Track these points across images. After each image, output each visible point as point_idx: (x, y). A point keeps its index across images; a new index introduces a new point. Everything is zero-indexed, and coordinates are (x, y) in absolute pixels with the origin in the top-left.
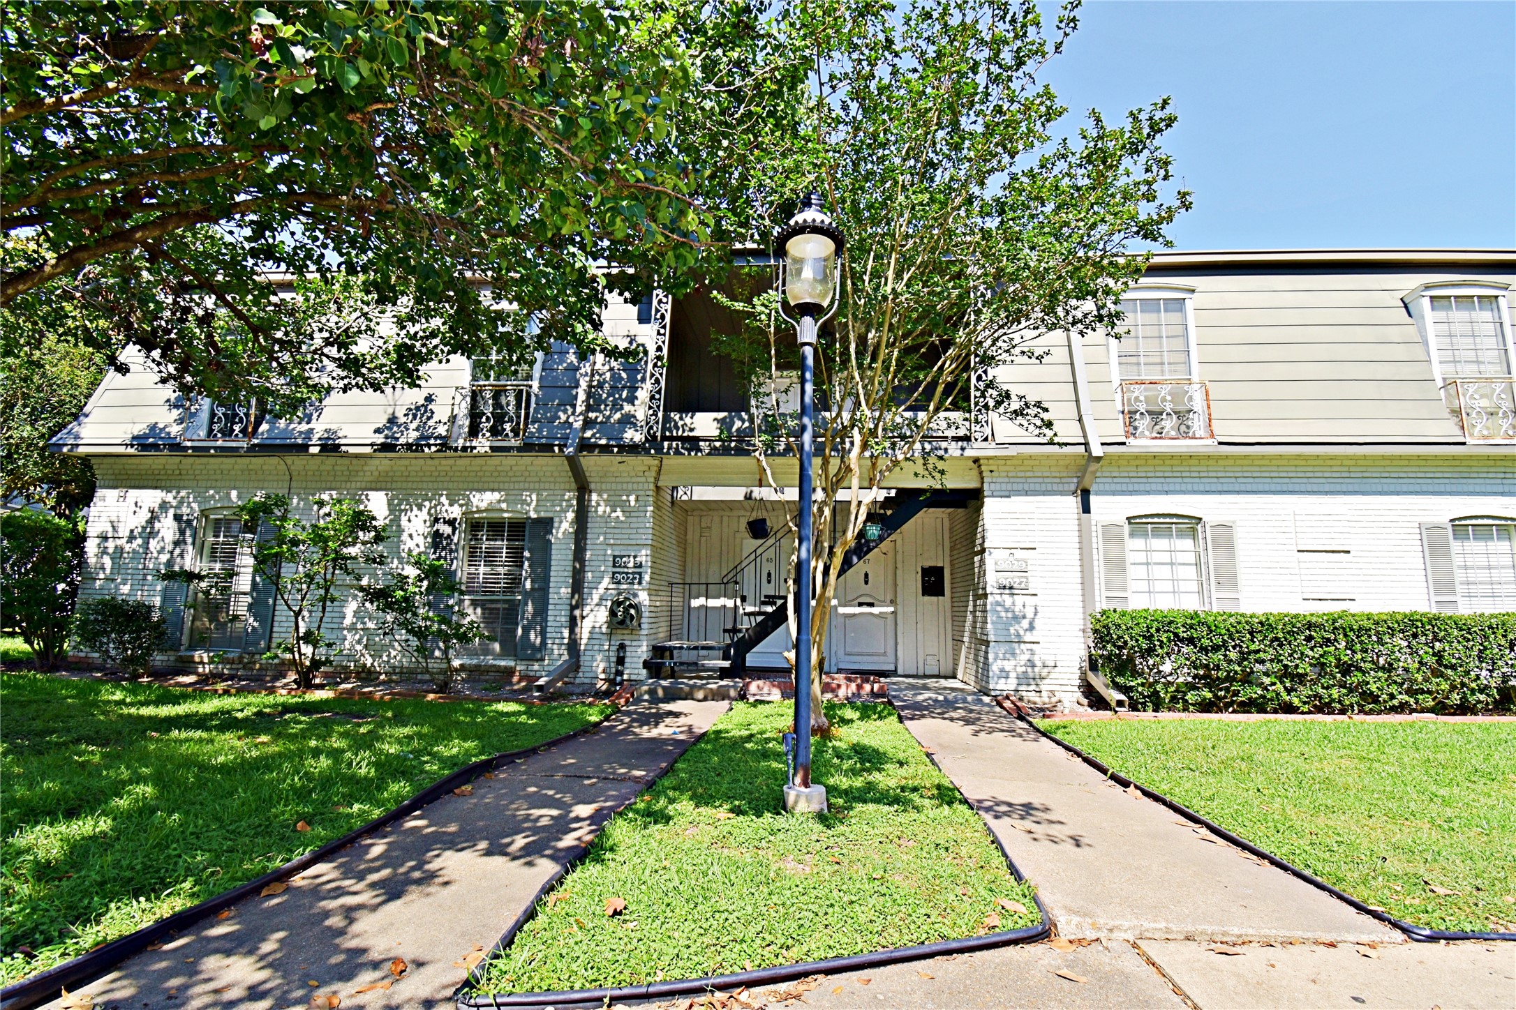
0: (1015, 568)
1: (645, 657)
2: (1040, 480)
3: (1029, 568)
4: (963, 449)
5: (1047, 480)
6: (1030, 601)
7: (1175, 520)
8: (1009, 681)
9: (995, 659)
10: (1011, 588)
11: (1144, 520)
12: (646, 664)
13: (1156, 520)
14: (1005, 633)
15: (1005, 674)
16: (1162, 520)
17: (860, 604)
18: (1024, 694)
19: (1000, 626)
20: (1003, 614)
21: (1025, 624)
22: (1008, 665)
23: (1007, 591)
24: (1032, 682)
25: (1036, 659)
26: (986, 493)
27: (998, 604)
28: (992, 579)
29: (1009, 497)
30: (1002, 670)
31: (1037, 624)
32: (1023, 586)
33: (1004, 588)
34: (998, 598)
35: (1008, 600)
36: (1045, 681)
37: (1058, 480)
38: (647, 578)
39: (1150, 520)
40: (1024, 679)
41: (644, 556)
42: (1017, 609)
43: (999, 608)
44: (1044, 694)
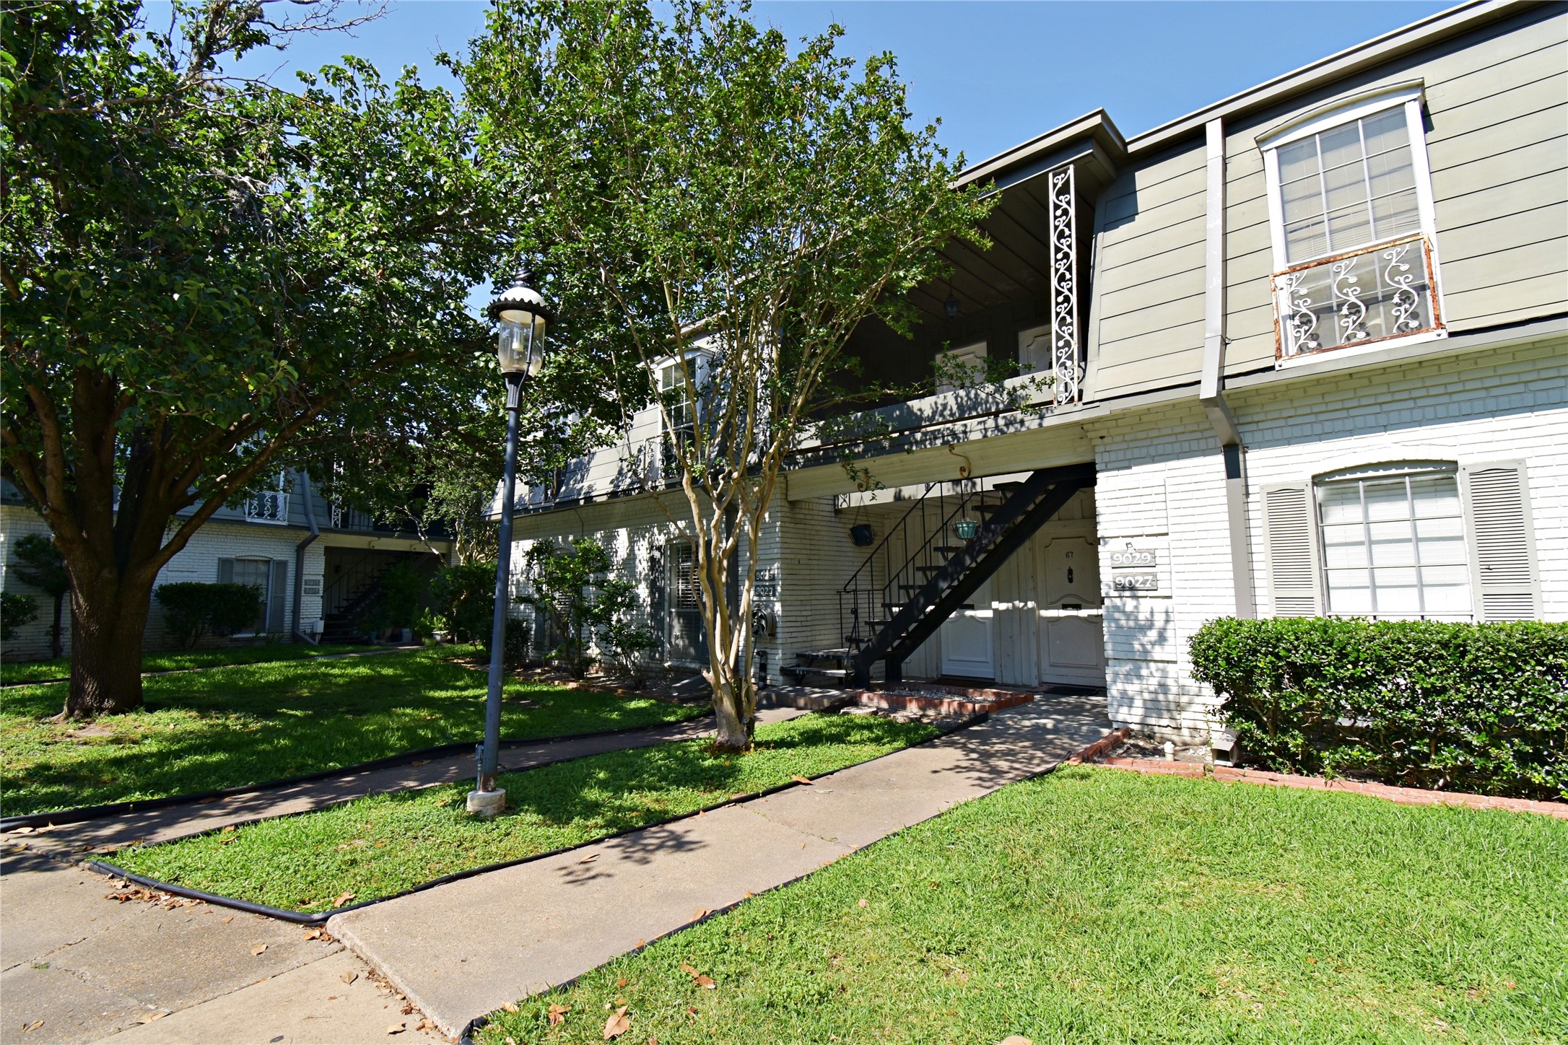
0: (1135, 563)
1: (781, 663)
2: (1172, 439)
3: (1158, 560)
4: (1042, 417)
5: (1181, 438)
6: (1160, 605)
7: (1406, 470)
8: (1134, 711)
9: (1114, 682)
10: (1132, 588)
11: (1348, 476)
12: (784, 671)
13: (1371, 474)
14: (1126, 647)
15: (1127, 700)
16: (1381, 473)
17: (1065, 607)
18: (1156, 729)
19: (1118, 639)
20: (1123, 623)
21: (1153, 635)
22: (1132, 688)
23: (1127, 593)
24: (1166, 714)
25: (1170, 682)
26: (1098, 467)
27: (1116, 608)
28: (1107, 575)
29: (1129, 467)
30: (1124, 694)
31: (1169, 634)
32: (1148, 585)
33: (1123, 588)
34: (1118, 601)
35: (1130, 605)
36: (1184, 714)
37: (1198, 435)
38: (779, 589)
39: (1359, 475)
40: (1154, 707)
41: (776, 568)
42: (1141, 617)
43: (1117, 615)
44: (1185, 732)
